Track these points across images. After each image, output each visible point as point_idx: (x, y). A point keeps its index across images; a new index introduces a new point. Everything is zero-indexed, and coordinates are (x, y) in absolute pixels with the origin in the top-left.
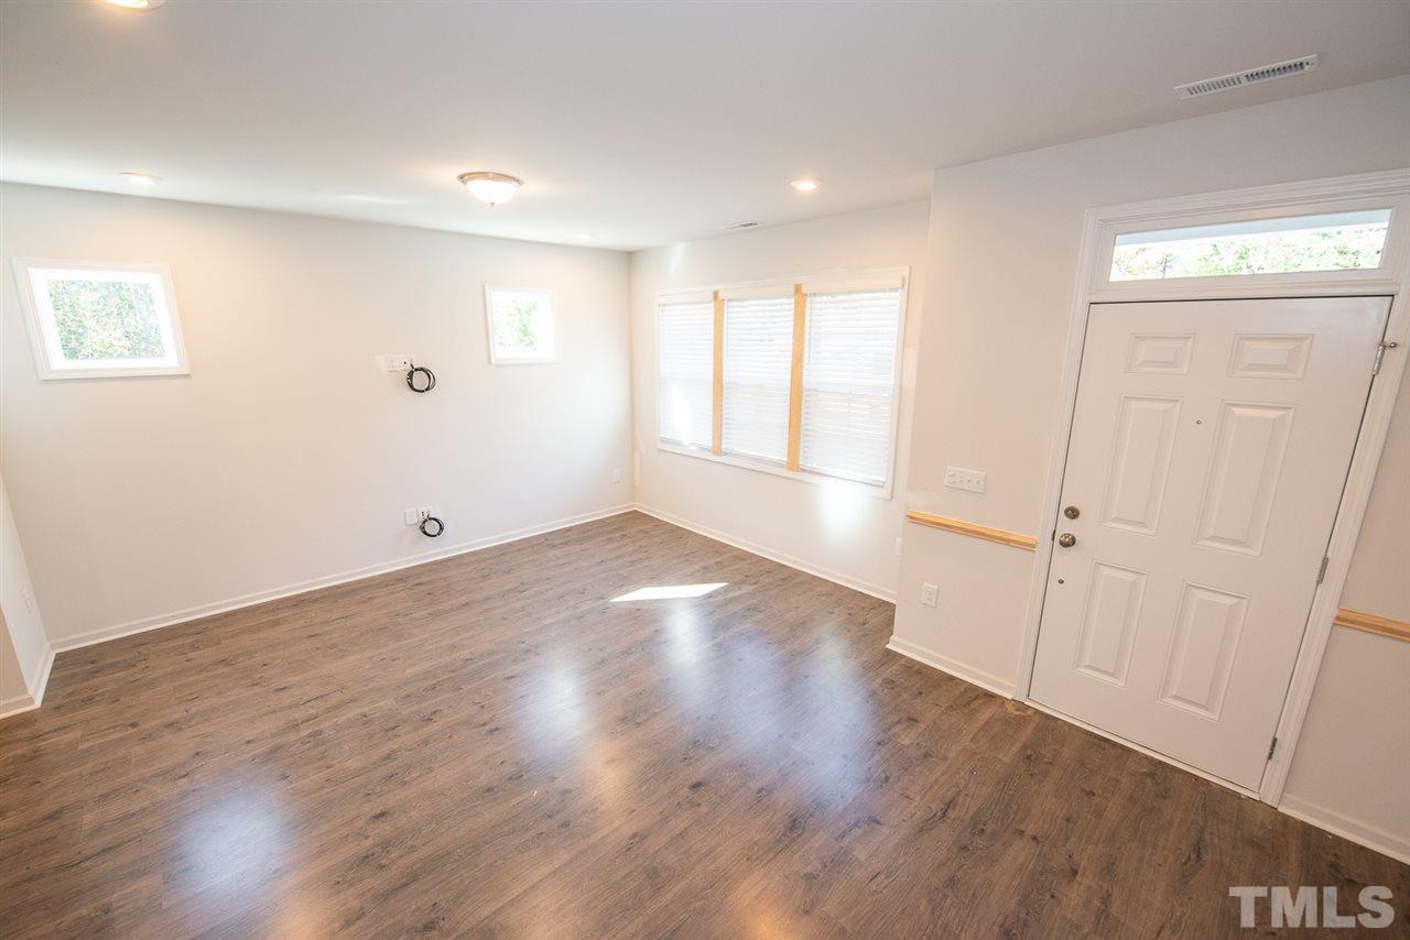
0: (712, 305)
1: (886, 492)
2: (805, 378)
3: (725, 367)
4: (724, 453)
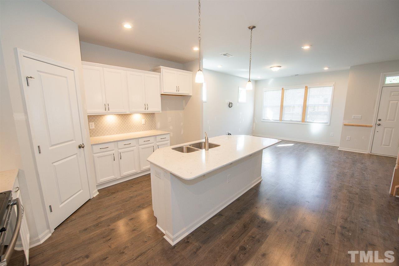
0: (281, 91)
1: (329, 124)
2: (307, 104)
3: (284, 103)
4: (283, 121)
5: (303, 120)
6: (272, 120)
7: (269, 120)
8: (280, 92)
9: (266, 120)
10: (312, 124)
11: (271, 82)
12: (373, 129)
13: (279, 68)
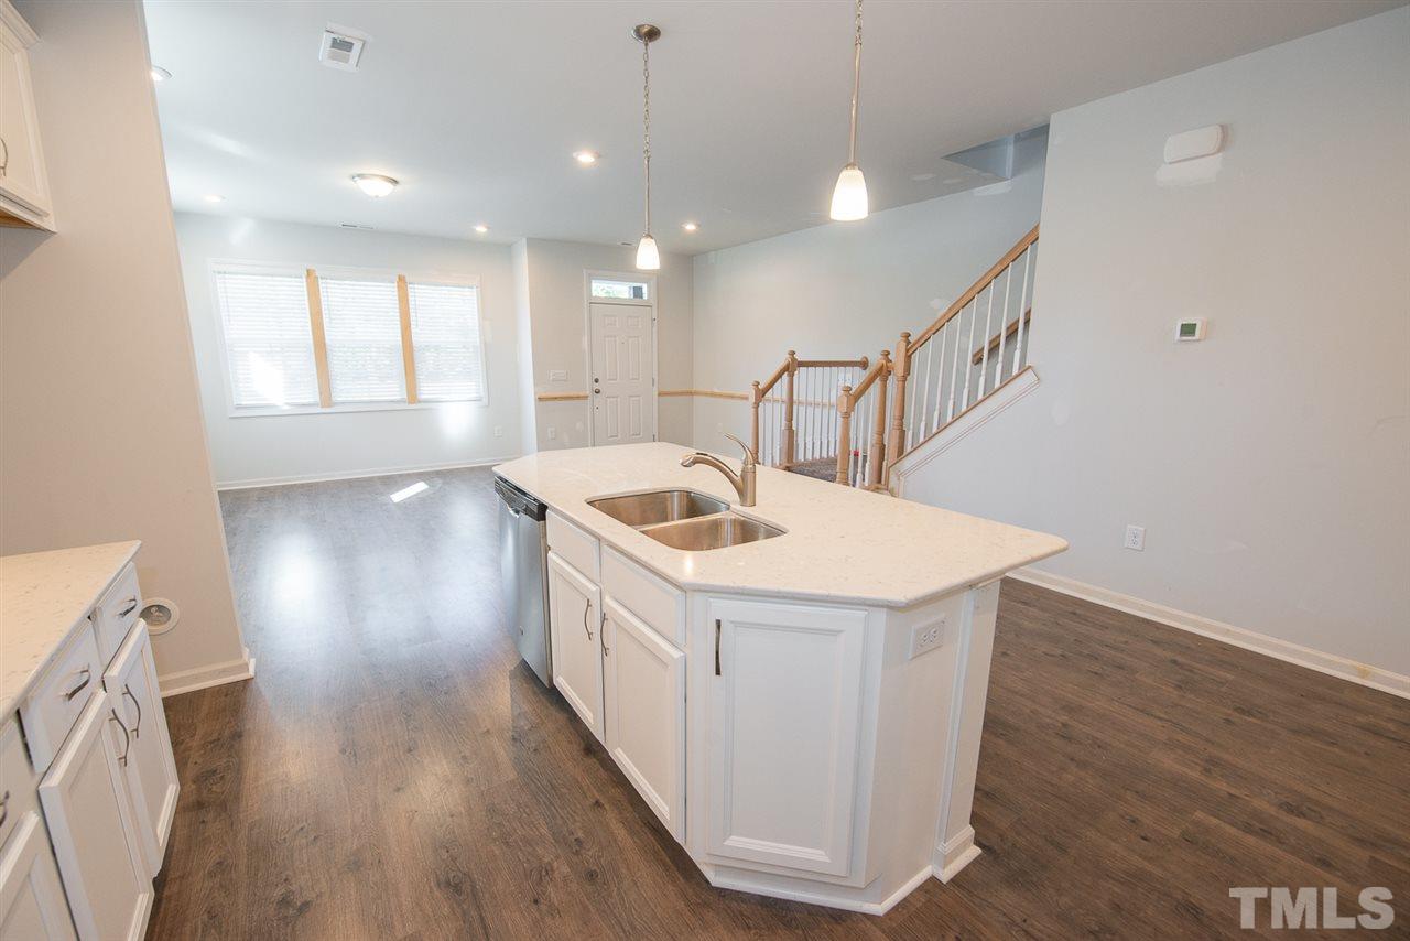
0: (303, 280)
1: (485, 402)
2: (413, 340)
4: (336, 404)
5: (412, 395)
6: (286, 407)
7: (274, 406)
8: (300, 286)
9: (246, 407)
10: (443, 404)
11: (241, 233)
12: (589, 401)
13: (389, 187)
